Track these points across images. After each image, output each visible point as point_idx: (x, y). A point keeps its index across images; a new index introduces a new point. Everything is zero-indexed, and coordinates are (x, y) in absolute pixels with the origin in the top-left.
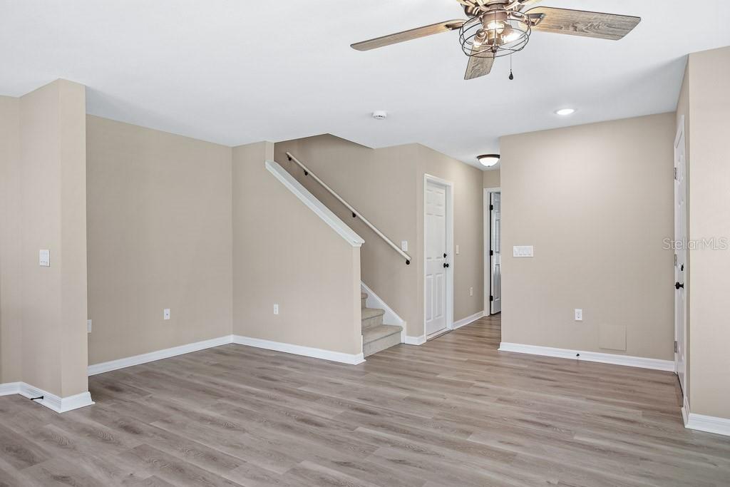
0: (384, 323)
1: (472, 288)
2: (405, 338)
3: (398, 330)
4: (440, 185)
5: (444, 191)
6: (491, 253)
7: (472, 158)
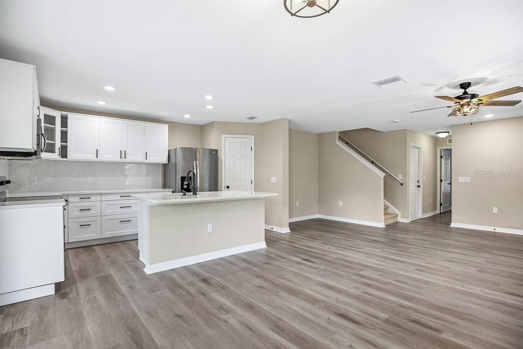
0: (389, 212)
1: (431, 198)
2: (400, 219)
3: (397, 216)
4: (416, 147)
5: (417, 150)
6: (441, 181)
7: (433, 133)
